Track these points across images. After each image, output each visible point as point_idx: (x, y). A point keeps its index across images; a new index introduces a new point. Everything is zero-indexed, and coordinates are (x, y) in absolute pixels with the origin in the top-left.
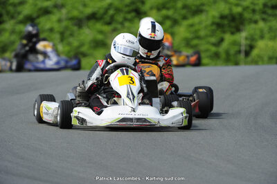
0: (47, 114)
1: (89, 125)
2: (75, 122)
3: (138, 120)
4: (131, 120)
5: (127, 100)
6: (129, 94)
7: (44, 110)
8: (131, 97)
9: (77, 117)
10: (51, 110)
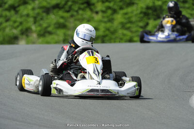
0: (29, 85)
1: (65, 94)
2: (54, 92)
3: (103, 91)
4: (97, 91)
5: (94, 76)
6: (94, 71)
7: (26, 82)
8: (97, 73)
9: (56, 88)
10: (32, 81)
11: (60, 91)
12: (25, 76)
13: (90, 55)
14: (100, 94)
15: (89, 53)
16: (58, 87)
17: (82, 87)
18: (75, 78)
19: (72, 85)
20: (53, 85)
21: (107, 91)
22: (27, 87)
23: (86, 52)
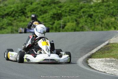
0: (12, 57)
1: (31, 61)
2: (25, 60)
3: (51, 60)
4: (48, 60)
5: (46, 52)
6: (46, 49)
7: (10, 55)
8: (48, 50)
9: (26, 59)
10: (13, 55)
11: (28, 60)
12: (10, 52)
13: (44, 41)
14: (50, 61)
15: (43, 40)
16: (28, 58)
17: (40, 58)
18: (36, 53)
19: (35, 57)
20: (25, 57)
21: (54, 60)
22: (10, 58)
23: (42, 39)
